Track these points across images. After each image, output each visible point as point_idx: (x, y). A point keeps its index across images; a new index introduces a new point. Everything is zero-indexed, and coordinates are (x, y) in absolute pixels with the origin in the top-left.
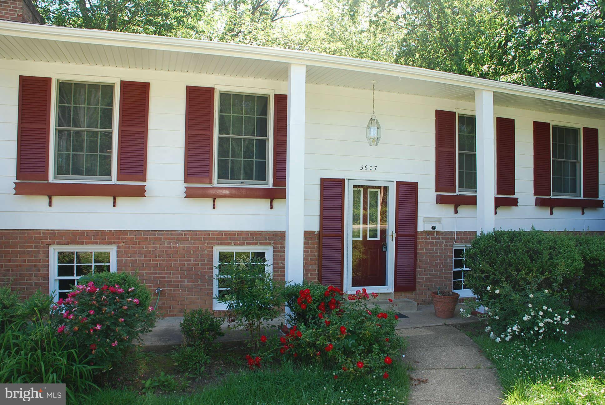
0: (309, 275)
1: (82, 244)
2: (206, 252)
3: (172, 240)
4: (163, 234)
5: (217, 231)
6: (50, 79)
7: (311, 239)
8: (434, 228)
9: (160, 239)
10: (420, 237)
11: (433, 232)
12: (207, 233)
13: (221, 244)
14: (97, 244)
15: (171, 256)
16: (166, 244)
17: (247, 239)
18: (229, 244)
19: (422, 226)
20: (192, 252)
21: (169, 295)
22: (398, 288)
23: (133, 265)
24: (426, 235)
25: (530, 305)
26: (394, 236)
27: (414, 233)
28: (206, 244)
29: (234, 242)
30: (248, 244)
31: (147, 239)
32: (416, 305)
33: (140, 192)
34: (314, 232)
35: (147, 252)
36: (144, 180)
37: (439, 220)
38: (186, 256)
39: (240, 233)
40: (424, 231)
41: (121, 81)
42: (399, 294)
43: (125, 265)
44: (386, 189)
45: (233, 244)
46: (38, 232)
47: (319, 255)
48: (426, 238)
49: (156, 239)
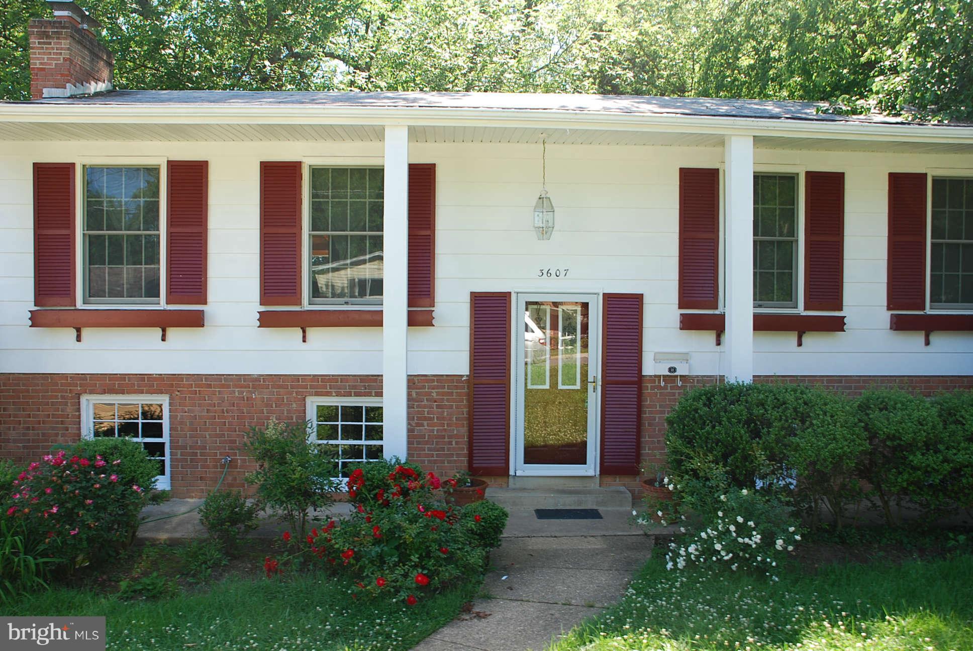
0: (454, 443)
1: (123, 393)
2: (294, 405)
3: (246, 387)
4: (232, 380)
5: (310, 375)
6: (73, 165)
7: (457, 387)
8: (672, 370)
9: (228, 387)
10: (649, 385)
11: (671, 377)
12: (296, 378)
13: (318, 394)
14: (142, 393)
15: (245, 411)
16: (237, 394)
17: (354, 387)
18: (328, 394)
19: (650, 368)
20: (274, 406)
21: (241, 467)
22: (606, 470)
23: (192, 423)
24: (659, 382)
25: (720, 514)
26: (600, 383)
27: (636, 379)
28: (294, 395)
29: (335, 392)
30: (357, 395)
31: (210, 386)
32: (630, 499)
33: (196, 321)
34: (462, 376)
35: (210, 405)
36: (204, 302)
37: (685, 357)
38: (265, 412)
39: (344, 378)
40: (655, 376)
41: (168, 161)
42: (608, 479)
43: (181, 423)
44: (585, 306)
45: (334, 394)
46: (64, 376)
47: (469, 413)
48: (660, 387)
49: (223, 386)
